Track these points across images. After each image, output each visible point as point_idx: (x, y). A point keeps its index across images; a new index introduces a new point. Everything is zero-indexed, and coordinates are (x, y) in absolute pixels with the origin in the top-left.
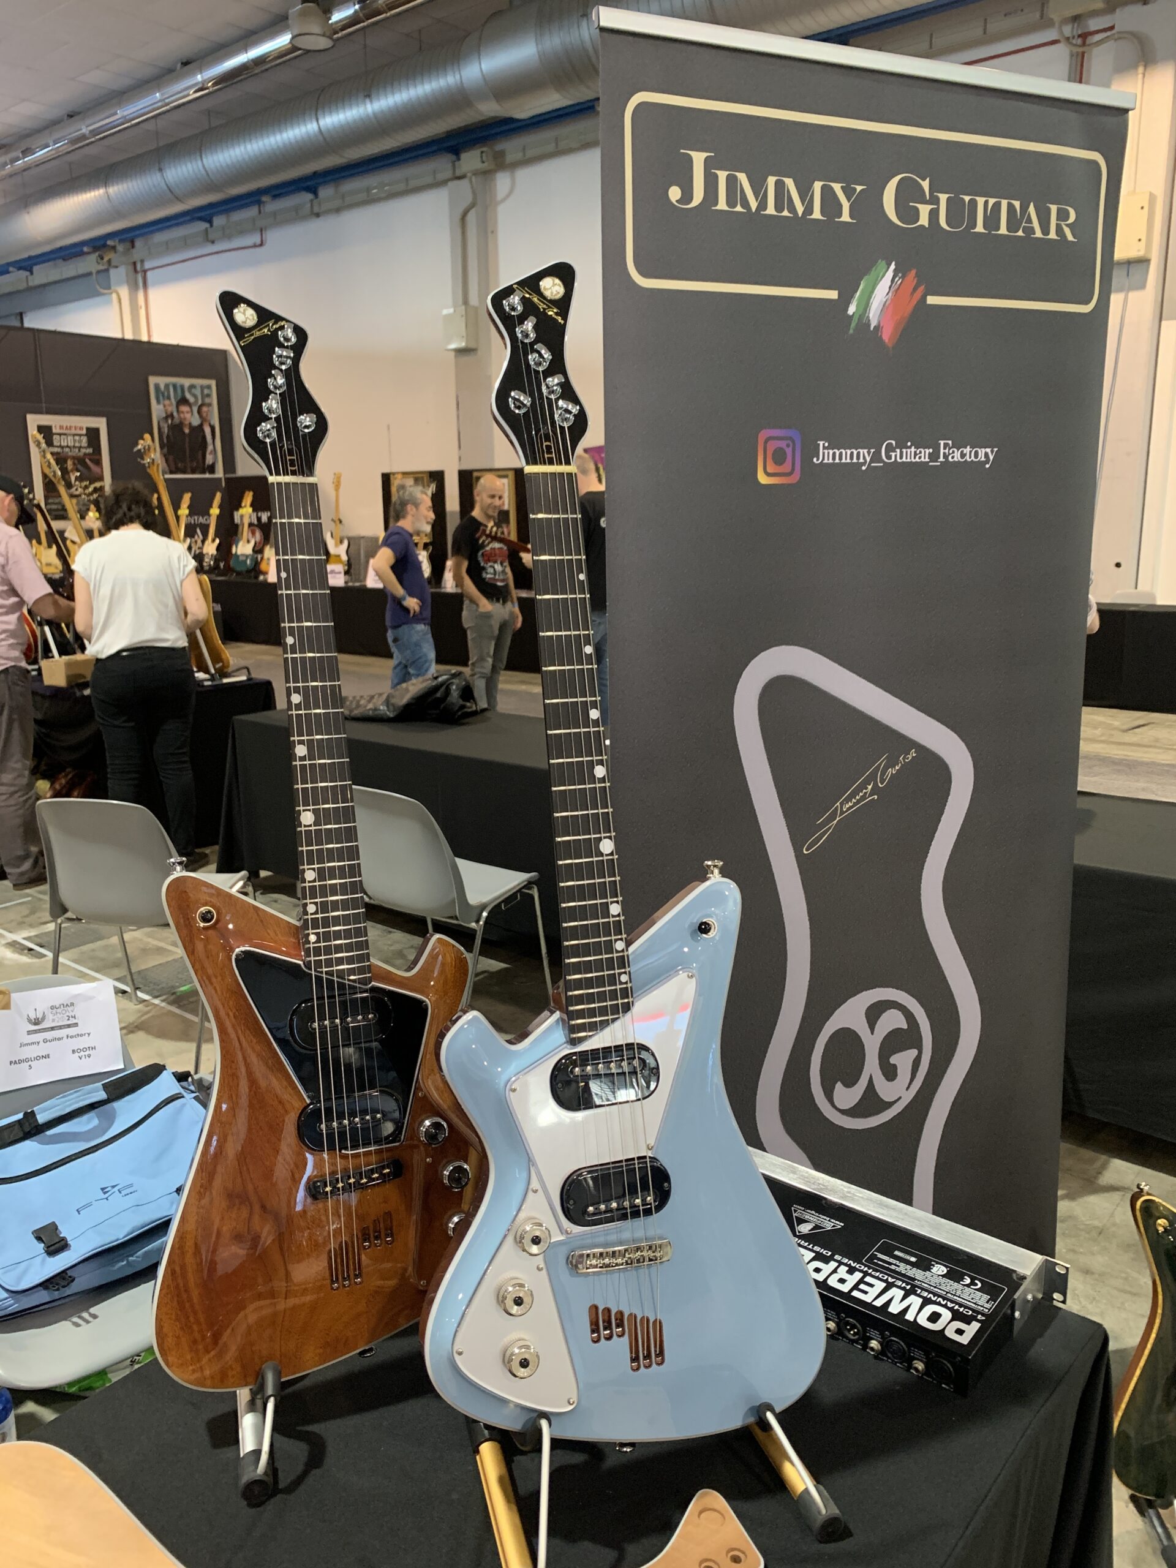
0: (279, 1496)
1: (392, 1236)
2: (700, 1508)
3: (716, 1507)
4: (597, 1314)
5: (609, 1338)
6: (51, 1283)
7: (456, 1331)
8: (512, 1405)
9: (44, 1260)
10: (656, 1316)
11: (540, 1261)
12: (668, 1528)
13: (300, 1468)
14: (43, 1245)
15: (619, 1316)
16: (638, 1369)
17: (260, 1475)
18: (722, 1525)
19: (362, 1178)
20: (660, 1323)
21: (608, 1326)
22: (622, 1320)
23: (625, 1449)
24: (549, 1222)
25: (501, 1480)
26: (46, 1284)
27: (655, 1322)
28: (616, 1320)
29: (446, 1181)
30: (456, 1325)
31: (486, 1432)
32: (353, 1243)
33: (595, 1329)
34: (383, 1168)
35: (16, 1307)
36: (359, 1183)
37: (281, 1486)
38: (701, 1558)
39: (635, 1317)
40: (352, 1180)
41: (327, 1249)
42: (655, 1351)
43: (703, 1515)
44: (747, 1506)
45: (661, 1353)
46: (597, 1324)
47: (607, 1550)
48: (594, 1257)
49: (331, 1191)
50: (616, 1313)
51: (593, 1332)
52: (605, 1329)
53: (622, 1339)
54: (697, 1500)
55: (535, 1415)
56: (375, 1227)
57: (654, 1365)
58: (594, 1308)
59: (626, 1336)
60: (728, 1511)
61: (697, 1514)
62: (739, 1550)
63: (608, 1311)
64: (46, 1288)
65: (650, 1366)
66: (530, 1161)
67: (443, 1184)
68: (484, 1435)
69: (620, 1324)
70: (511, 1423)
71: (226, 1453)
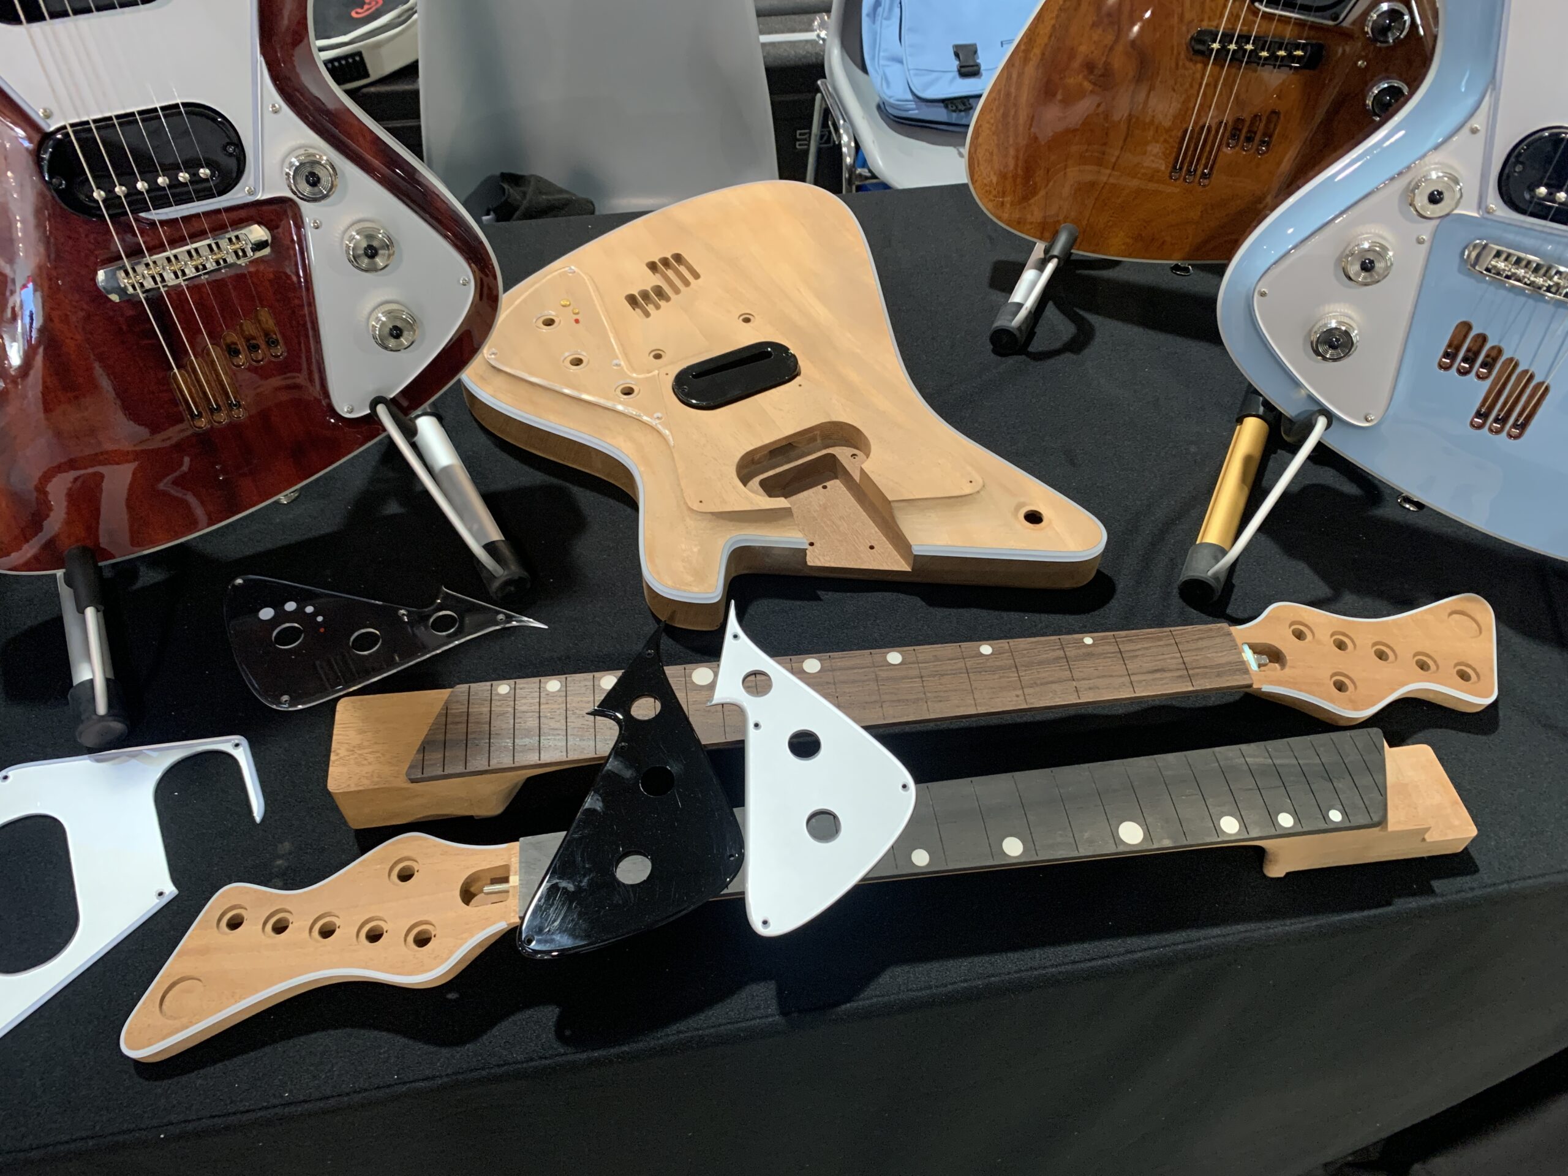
0: (1024, 357)
1: (1268, 146)
2: (1458, 608)
3: (1478, 617)
4: (1465, 337)
5: (1463, 373)
6: (952, 103)
7: (1269, 269)
8: (1303, 392)
9: (953, 79)
10: (1547, 376)
11: (1426, 230)
12: (1406, 603)
13: (1058, 345)
14: (958, 63)
15: (1494, 354)
16: (1480, 427)
17: (1013, 328)
18: (1472, 637)
19: (1263, 49)
20: (1547, 389)
21: (1470, 359)
22: (1495, 360)
23: (1407, 506)
24: (1470, 183)
25: (1248, 460)
26: (947, 102)
27: (1541, 384)
28: (1487, 356)
29: (1369, 102)
30: (1272, 261)
31: (1261, 410)
32: (1217, 132)
33: (1450, 354)
34: (1298, 47)
35: (914, 113)
36: (1257, 54)
37: (1030, 349)
38: (1420, 649)
39: (1516, 365)
40: (1249, 47)
41: (1185, 126)
42: (1517, 420)
43: (1455, 616)
44: (1516, 640)
45: (1523, 427)
46: (1458, 349)
47: (1321, 583)
48: (1506, 259)
49: (1218, 50)
50: (1493, 348)
51: (1446, 355)
52: (1465, 360)
53: (1480, 382)
54: (1460, 600)
55: (1316, 408)
56: (1252, 123)
57: (1504, 434)
58: (1466, 327)
59: (1487, 383)
60: (1490, 630)
61: (1449, 611)
62: (1474, 670)
63: (1482, 339)
64: (946, 107)
65: (1498, 432)
66: (1493, 82)
67: (1365, 105)
68: (1258, 410)
69: (1488, 364)
70: (1289, 407)
71: (996, 296)
